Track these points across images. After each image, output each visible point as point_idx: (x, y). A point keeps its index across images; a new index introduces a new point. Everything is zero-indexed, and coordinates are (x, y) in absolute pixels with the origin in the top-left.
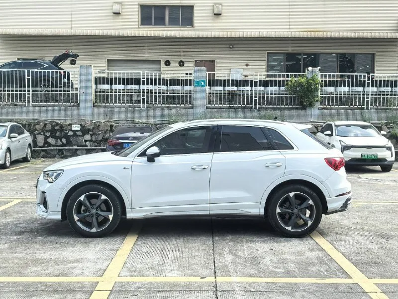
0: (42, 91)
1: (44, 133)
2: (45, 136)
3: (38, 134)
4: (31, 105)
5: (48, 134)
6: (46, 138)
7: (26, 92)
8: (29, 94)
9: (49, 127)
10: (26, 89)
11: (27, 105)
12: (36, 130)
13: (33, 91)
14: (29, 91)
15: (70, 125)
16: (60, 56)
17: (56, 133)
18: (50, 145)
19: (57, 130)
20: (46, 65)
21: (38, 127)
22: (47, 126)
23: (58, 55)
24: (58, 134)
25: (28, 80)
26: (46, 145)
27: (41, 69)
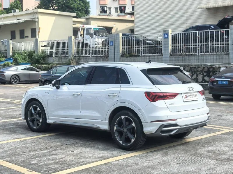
0: (209, 45)
1: (203, 73)
2: (203, 75)
3: (199, 74)
4: (200, 55)
5: (205, 74)
6: (204, 76)
7: (197, 46)
8: (199, 47)
9: (206, 69)
10: (197, 44)
11: (197, 55)
12: (198, 71)
13: (201, 45)
14: (199, 45)
15: (220, 68)
16: (222, 20)
17: (210, 74)
18: (205, 81)
19: (211, 71)
20: (213, 27)
21: (200, 69)
22: (205, 68)
23: (221, 19)
24: (211, 74)
25: (199, 38)
26: (203, 82)
27: (209, 30)
